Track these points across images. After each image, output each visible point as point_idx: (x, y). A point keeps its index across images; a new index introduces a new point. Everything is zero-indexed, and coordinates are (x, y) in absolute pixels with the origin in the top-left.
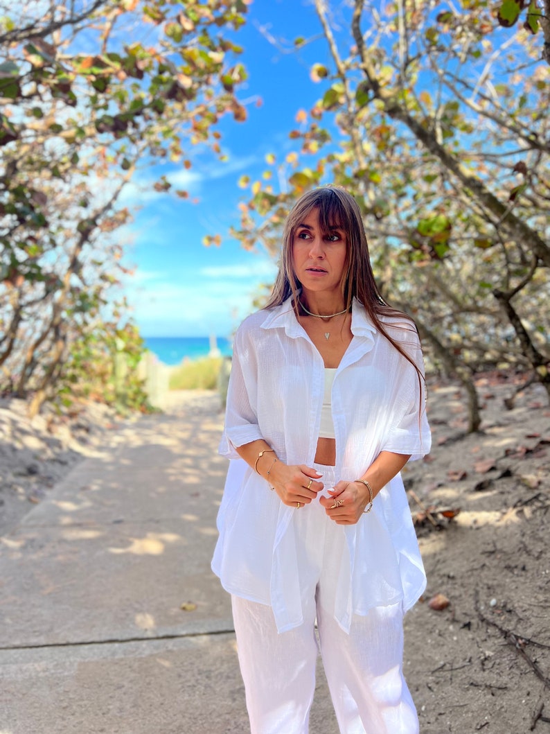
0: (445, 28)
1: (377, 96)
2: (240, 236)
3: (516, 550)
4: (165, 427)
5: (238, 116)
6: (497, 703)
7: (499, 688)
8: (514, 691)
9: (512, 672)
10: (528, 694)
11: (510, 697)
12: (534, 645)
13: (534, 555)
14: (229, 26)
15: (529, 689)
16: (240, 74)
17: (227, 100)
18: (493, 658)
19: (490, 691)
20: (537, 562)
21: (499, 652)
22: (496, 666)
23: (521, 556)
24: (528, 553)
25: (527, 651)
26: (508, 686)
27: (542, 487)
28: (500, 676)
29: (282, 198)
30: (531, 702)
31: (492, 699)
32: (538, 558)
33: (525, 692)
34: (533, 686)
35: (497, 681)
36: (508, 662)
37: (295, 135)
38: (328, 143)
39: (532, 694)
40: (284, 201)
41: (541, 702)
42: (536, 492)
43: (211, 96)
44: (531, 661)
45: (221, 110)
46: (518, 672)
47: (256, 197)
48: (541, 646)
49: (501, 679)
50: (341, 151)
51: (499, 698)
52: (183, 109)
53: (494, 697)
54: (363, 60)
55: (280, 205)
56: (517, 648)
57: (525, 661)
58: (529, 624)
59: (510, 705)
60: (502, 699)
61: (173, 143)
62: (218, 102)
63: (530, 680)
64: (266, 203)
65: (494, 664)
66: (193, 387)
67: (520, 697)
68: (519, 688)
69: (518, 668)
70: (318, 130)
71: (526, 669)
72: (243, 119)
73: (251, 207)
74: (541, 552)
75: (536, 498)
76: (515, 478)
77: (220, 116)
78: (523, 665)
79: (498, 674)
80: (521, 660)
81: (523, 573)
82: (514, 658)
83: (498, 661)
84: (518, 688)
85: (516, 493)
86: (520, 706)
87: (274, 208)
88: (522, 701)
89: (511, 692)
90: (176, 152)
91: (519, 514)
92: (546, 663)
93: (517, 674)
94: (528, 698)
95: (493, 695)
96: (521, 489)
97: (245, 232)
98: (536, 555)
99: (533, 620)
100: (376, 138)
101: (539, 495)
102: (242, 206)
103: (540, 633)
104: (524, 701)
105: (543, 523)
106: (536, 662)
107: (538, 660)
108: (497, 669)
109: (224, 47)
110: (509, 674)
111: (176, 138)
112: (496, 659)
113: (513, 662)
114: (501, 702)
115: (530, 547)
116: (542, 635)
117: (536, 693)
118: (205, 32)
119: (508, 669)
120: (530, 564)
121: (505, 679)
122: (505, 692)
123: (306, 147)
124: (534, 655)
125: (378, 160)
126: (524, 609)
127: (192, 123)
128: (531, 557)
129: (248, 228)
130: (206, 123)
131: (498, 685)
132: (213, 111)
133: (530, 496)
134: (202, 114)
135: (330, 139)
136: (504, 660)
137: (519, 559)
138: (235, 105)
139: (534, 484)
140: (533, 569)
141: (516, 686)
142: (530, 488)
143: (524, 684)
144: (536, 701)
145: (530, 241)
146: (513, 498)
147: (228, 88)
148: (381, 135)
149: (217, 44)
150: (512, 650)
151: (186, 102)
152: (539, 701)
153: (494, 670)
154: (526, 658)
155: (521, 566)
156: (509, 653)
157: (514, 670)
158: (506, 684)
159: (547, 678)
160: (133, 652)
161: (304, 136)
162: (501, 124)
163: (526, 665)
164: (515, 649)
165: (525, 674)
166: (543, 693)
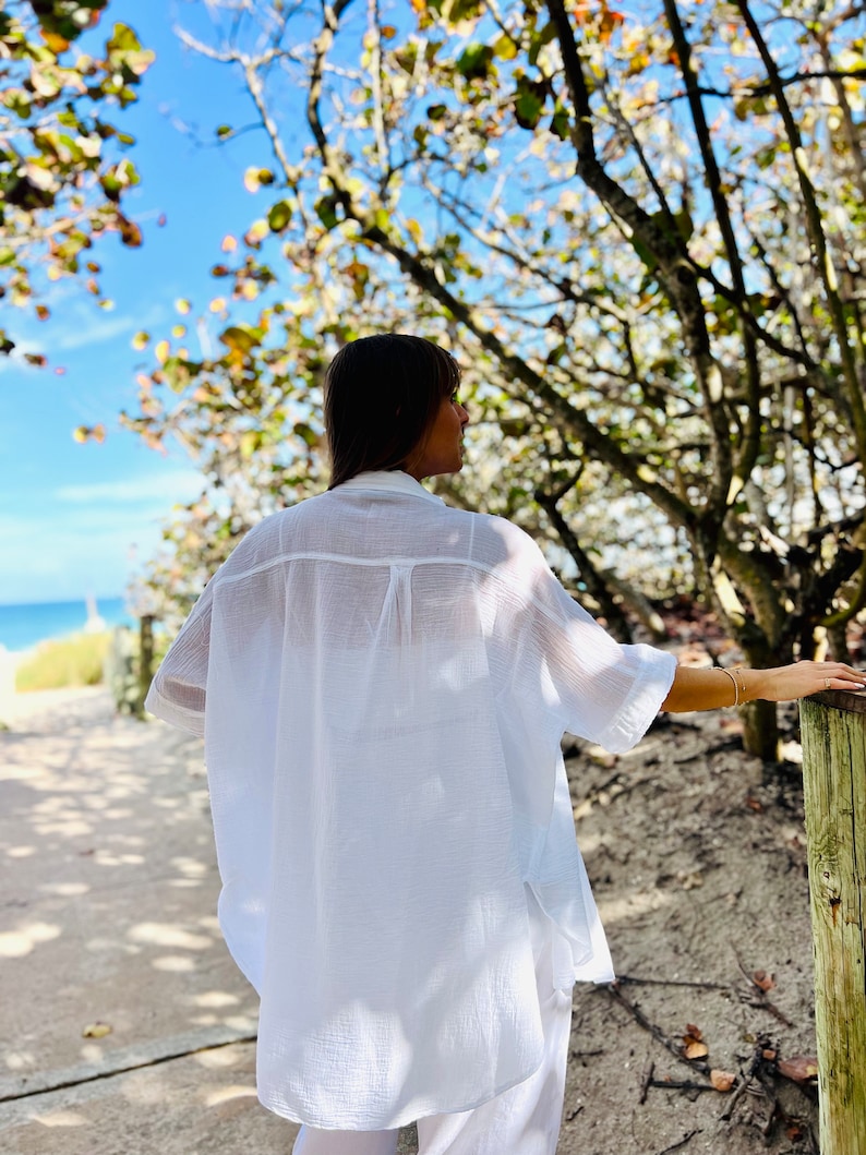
0: (438, 128)
1: (350, 215)
2: (139, 426)
3: (596, 856)
4: (19, 750)
5: (129, 239)
6: (592, 1076)
7: (592, 1054)
8: (612, 1053)
9: (607, 1027)
10: (632, 1054)
11: (609, 1064)
12: (631, 984)
13: (619, 860)
14: (111, 100)
15: (632, 1046)
16: (128, 172)
17: (108, 212)
18: (579, 1013)
19: (580, 1062)
20: (624, 869)
21: (586, 1003)
22: (585, 1024)
23: (602, 863)
24: (612, 857)
25: (624, 993)
26: (605, 1047)
27: (620, 765)
28: (592, 1036)
29: (208, 366)
30: (636, 1064)
31: (583, 1072)
32: (625, 862)
33: (627, 1052)
34: (636, 1041)
35: (589, 1044)
36: (599, 1014)
37: (220, 272)
38: (272, 285)
39: (637, 1052)
40: (212, 370)
41: (650, 1061)
42: (614, 773)
43: (81, 205)
44: (630, 1006)
45: (100, 229)
46: (615, 1026)
47: (167, 364)
48: (641, 983)
49: (593, 1040)
50: (295, 298)
51: (593, 1069)
52: (33, 223)
53: (586, 1070)
54: (325, 163)
55: (204, 376)
56: (610, 993)
57: (622, 1008)
58: (622, 955)
59: (609, 1075)
60: (598, 1069)
61: (17, 277)
62: (94, 215)
63: (632, 1032)
64: (184, 372)
65: (582, 1021)
66: (62, 683)
67: (621, 1060)
68: (619, 1048)
69: (614, 1019)
70: (256, 265)
71: (625, 1019)
72: (138, 244)
73: (156, 381)
74: (628, 854)
75: (614, 781)
76: (583, 757)
77: (95, 237)
78: (620, 1014)
79: (589, 1034)
80: (617, 1008)
81: (608, 887)
82: (607, 1006)
83: (586, 1016)
84: (617, 1048)
85: (586, 778)
86: (623, 1073)
87: (196, 381)
88: (623, 1065)
89: (609, 1056)
90: (23, 291)
91: (595, 806)
92: (650, 1005)
93: (613, 1029)
94: (633, 1059)
95: (585, 1065)
96: (594, 772)
97: (149, 421)
98: (622, 858)
99: (627, 948)
100: (348, 279)
101: (618, 776)
102: (142, 379)
103: (638, 964)
104: (627, 1065)
105: (626, 813)
106: (637, 1006)
107: (639, 1003)
108: (587, 1027)
109: (104, 132)
110: (603, 1032)
111: (23, 270)
112: (583, 1013)
113: (607, 1013)
114: (597, 1073)
115: (613, 850)
116: (641, 967)
117: (641, 1050)
118: (70, 106)
119: (601, 1024)
120: (616, 872)
121: (598, 1039)
122: (601, 1057)
123: (238, 290)
124: (634, 997)
125: (350, 313)
126: (614, 935)
127: (49, 246)
128: (617, 862)
129: (152, 413)
130: (72, 247)
131: (590, 1050)
132: (84, 229)
133: (605, 779)
134: (66, 232)
135: (275, 279)
136: (593, 1013)
137: (599, 869)
138: (122, 221)
139: (609, 762)
140: (620, 879)
141: (615, 1046)
142: (604, 768)
143: (625, 1041)
144: (644, 1060)
145: (576, 423)
146: (585, 784)
147: (113, 194)
148: (355, 276)
149: (90, 125)
150: (603, 997)
151: (39, 213)
152: (647, 1059)
153: (581, 1030)
154: (624, 1003)
155: (603, 878)
156: (599, 1001)
157: (609, 1024)
158: (600, 1046)
159: (655, 1026)
160: (8, 1119)
161: (235, 273)
162: (522, 264)
163: (624, 1014)
164: (606, 994)
165: (625, 1025)
166: (650, 1047)
